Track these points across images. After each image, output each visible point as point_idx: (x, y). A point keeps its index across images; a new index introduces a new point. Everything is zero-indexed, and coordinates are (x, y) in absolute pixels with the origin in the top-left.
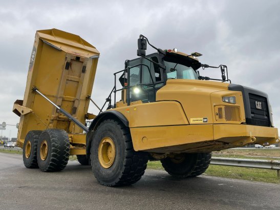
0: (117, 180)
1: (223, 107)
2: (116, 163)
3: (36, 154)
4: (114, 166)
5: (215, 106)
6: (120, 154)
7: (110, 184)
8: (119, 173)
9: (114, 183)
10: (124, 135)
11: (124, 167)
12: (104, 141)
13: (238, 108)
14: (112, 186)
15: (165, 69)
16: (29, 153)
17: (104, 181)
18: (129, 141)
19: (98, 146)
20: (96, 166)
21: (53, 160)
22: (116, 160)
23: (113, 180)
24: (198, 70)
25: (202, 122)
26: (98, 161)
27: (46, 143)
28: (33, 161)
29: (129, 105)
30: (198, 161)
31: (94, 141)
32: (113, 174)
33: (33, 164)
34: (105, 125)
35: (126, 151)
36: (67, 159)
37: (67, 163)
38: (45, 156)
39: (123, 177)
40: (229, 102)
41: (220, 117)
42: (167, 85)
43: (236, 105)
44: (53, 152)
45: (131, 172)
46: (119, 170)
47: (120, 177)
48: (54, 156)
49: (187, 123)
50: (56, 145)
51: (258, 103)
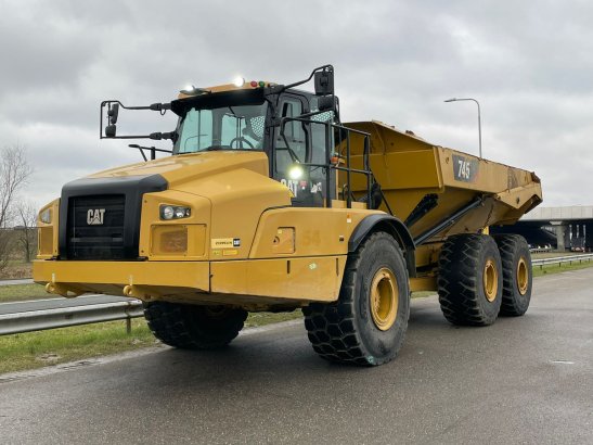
51: (97, 211)
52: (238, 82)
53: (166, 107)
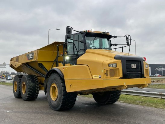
0: (59, 108)
1: (109, 70)
2: (58, 98)
3: (20, 89)
4: (58, 100)
5: (104, 69)
6: (60, 93)
7: (56, 109)
8: (60, 103)
9: (57, 109)
10: (62, 82)
11: (62, 101)
12: (53, 85)
13: (118, 69)
14: (57, 111)
15: (86, 43)
16: (16, 89)
17: (53, 108)
18: (64, 86)
19: (50, 88)
20: (49, 99)
21: (29, 94)
22: (58, 97)
23: (57, 107)
24: (110, 40)
25: (98, 78)
26: (50, 97)
27: (24, 83)
28: (19, 94)
29: (64, 65)
30: (111, 95)
31: (48, 85)
32: (57, 104)
33: (19, 96)
34: (53, 76)
35: (63, 92)
36: (38, 93)
37: (38, 96)
38: (25, 91)
39: (62, 106)
40: (113, 67)
41: (107, 75)
42: (86, 53)
43: (117, 68)
44: (29, 89)
45: (67, 103)
46: (60, 102)
47: (60, 106)
48: (29, 91)
49: (91, 78)
50: (31, 85)
51: (134, 65)
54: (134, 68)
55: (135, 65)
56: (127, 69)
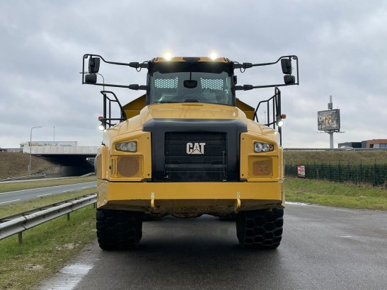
1: (115, 159)
13: (140, 157)
43: (137, 153)
51: (196, 144)
52: (214, 56)
53: (143, 66)
54: (197, 152)
55: (203, 145)
56: (166, 155)
